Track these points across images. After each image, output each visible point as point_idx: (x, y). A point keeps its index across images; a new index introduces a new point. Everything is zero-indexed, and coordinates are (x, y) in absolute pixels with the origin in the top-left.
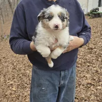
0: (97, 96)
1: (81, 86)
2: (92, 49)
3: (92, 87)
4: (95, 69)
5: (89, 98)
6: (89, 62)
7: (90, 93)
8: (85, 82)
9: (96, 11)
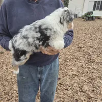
0: (79, 84)
1: (67, 76)
2: (81, 48)
3: (76, 78)
4: (81, 64)
5: (72, 85)
6: (77, 58)
7: (74, 82)
8: (71, 73)
9: (90, 15)
